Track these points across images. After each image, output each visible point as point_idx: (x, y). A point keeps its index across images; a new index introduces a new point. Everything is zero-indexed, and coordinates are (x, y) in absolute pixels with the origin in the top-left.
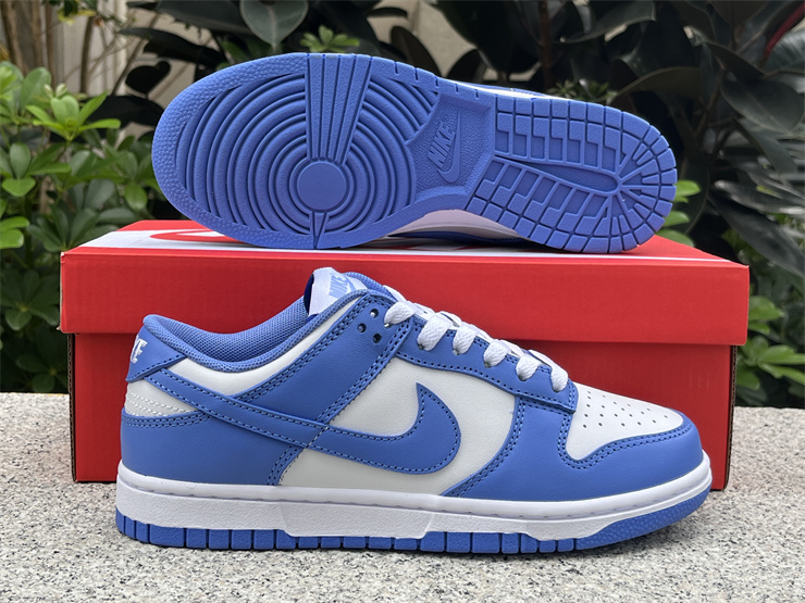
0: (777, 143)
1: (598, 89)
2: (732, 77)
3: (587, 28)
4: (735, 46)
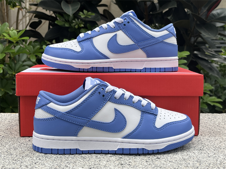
0: (211, 40)
1: (161, 26)
2: (198, 22)
3: (158, 9)
4: (199, 14)
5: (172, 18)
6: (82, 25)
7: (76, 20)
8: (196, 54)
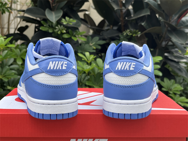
0: (180, 45)
1: (135, 31)
2: (169, 29)
3: (132, 16)
4: (170, 21)
5: (146, 24)
6: (65, 31)
7: (59, 26)
8: (166, 56)
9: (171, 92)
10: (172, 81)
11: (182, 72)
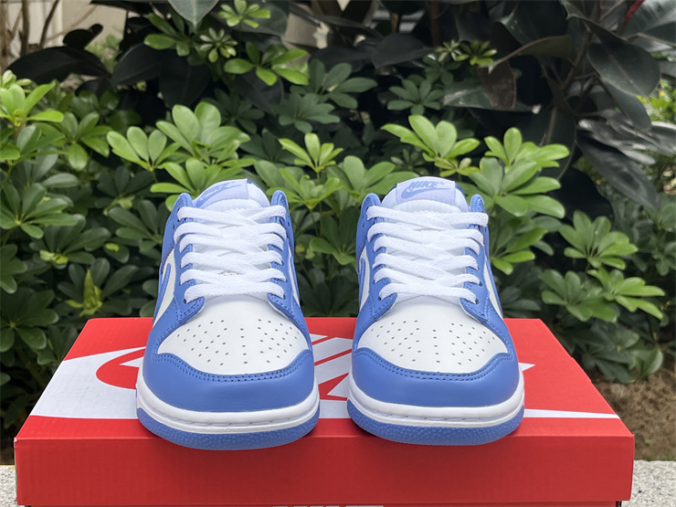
1: (479, 47)
2: (597, 39)
5: (516, 22)
6: (231, 51)
7: (211, 31)
8: (584, 131)
9: (595, 263)
10: (602, 220)
11: (636, 187)
